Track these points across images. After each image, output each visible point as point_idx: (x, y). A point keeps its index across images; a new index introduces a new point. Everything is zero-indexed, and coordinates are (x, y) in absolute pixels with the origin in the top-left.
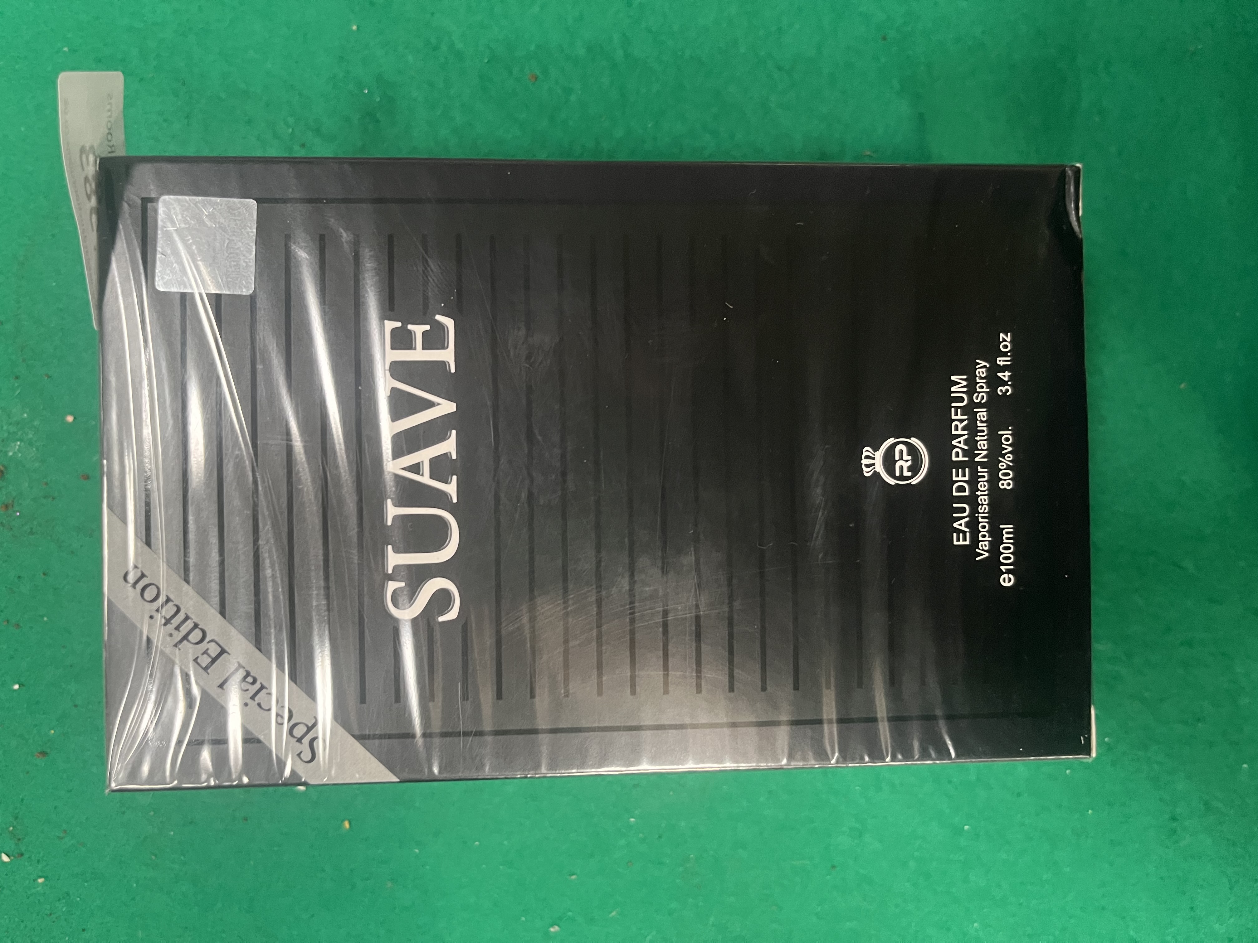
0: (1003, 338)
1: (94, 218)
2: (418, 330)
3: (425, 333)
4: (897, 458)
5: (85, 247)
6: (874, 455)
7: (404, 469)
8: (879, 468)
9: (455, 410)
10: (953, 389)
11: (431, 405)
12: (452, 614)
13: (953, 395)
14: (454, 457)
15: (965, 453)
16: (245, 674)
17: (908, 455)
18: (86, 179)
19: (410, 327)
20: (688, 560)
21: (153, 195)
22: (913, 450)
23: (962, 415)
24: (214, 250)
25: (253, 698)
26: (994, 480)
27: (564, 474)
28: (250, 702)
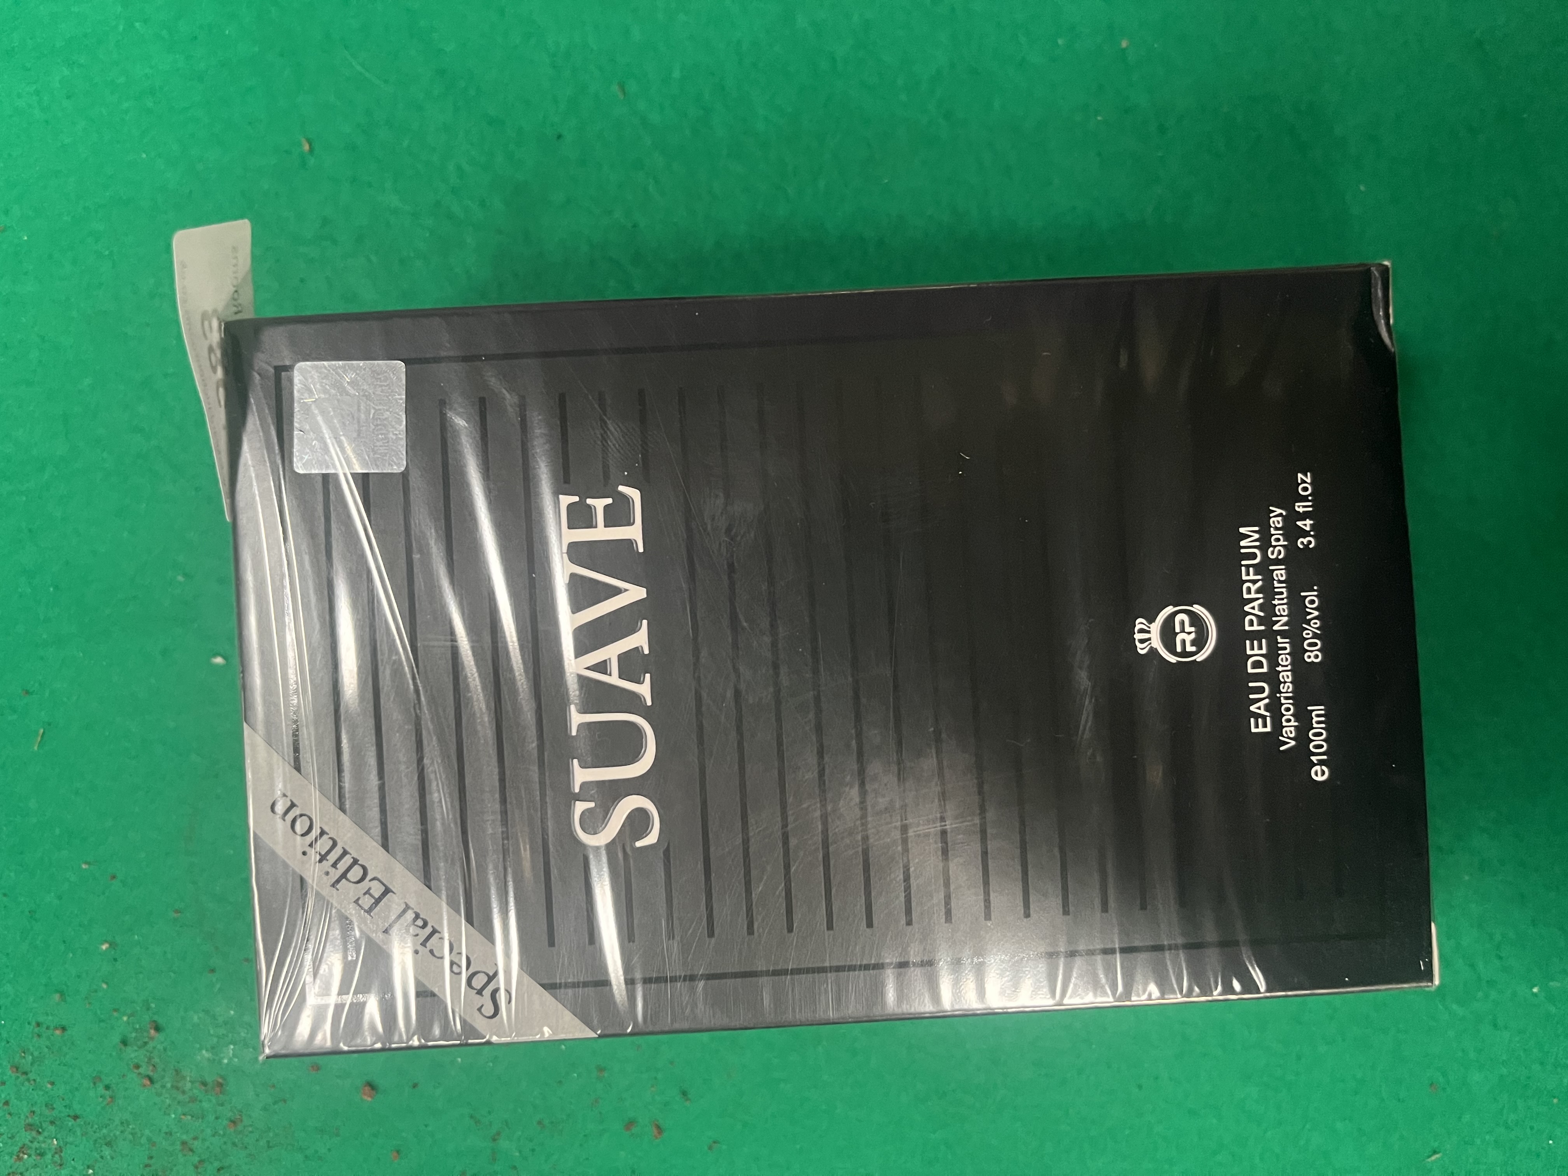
0: (1301, 479)
1: (221, 391)
2: (599, 504)
3: (606, 508)
4: (1177, 630)
5: (213, 428)
6: (1149, 627)
7: (588, 668)
8: (1157, 643)
9: (645, 596)
10: (1243, 543)
11: (617, 591)
12: (652, 838)
13: (1243, 551)
14: (646, 652)
15: (1261, 622)
16: (414, 916)
17: (1191, 625)
18: (211, 349)
19: (589, 501)
20: (929, 763)
21: (287, 363)
22: (1196, 620)
23: (1255, 574)
24: (359, 422)
25: (424, 944)
26: (1298, 653)
27: (776, 667)
28: (420, 948)
